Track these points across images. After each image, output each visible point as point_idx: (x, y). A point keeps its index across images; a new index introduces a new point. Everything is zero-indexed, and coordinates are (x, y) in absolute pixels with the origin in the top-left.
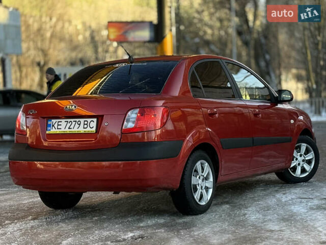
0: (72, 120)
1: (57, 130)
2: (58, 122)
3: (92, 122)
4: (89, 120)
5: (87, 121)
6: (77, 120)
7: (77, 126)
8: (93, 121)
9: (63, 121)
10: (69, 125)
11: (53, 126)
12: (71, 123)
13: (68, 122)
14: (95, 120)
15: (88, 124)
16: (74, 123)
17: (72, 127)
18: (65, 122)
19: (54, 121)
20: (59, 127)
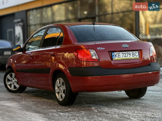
1: (118, 58)
2: (118, 54)
6: (128, 52)
11: (116, 56)
12: (125, 54)
13: (123, 53)
15: (134, 54)
16: (127, 54)
18: (122, 53)
20: (119, 56)
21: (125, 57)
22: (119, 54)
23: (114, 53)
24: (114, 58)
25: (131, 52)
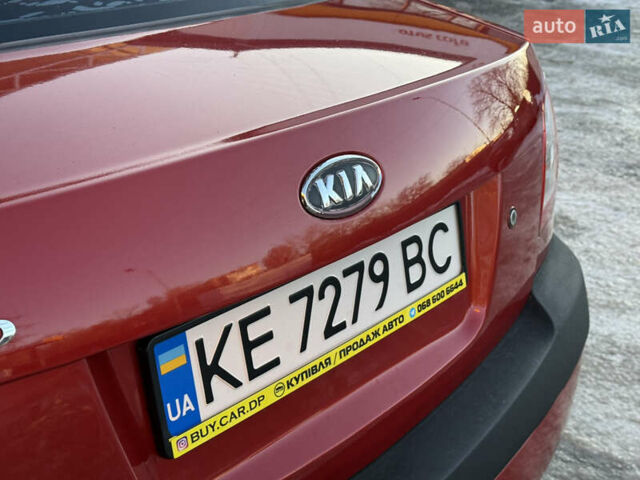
0: (334, 270)
2: (244, 324)
3: (440, 233)
4: (422, 229)
5: (416, 240)
6: (365, 255)
7: (371, 290)
8: (442, 227)
9: (277, 299)
10: (321, 309)
11: (211, 370)
12: (330, 291)
13: (308, 292)
14: (448, 216)
15: (425, 256)
16: (349, 285)
17: (343, 314)
18: (293, 299)
19: (208, 332)
20: (260, 357)
21: (330, 331)
22: (255, 331)
23: (192, 335)
24: (193, 418)
25: (390, 246)
